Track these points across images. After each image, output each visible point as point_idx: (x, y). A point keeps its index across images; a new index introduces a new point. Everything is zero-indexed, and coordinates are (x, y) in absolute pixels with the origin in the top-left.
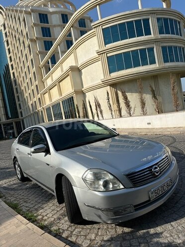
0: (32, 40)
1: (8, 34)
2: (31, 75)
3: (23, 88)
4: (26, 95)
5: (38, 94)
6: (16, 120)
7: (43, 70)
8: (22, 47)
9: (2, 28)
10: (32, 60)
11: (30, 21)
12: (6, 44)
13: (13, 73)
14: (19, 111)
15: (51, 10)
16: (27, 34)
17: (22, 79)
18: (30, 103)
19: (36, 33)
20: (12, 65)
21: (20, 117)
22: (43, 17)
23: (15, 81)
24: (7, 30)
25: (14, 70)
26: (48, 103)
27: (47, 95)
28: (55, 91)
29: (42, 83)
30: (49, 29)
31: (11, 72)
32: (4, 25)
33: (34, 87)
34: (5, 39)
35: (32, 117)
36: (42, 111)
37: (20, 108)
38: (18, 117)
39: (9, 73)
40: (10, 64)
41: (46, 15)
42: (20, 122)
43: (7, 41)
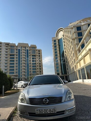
0: (73, 39)
1: (64, 38)
2: (72, 55)
3: (69, 61)
4: (70, 64)
5: (75, 63)
6: (66, 75)
7: (78, 52)
8: (69, 43)
9: (63, 37)
10: (73, 48)
11: (73, 31)
12: (63, 42)
13: (66, 54)
14: (67, 71)
15: (82, 24)
16: (71, 37)
17: (69, 57)
18: (72, 67)
19: (75, 36)
20: (65, 51)
21: (68, 74)
22: (79, 28)
23: (66, 58)
24: (64, 37)
25: (66, 53)
26: (79, 68)
27: (78, 64)
28: (82, 62)
29: (77, 58)
30: (81, 32)
31: (65, 54)
32: (63, 35)
33: (73, 60)
34: (63, 41)
35: (72, 74)
36: (76, 72)
37: (68, 70)
38: (66, 74)
39: (64, 55)
40: (64, 51)
41: (80, 27)
42: (67, 76)
43: (64, 41)
